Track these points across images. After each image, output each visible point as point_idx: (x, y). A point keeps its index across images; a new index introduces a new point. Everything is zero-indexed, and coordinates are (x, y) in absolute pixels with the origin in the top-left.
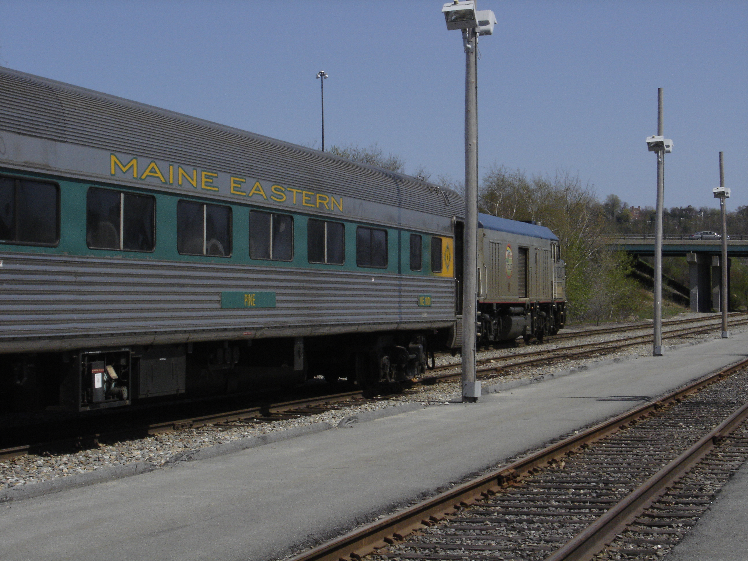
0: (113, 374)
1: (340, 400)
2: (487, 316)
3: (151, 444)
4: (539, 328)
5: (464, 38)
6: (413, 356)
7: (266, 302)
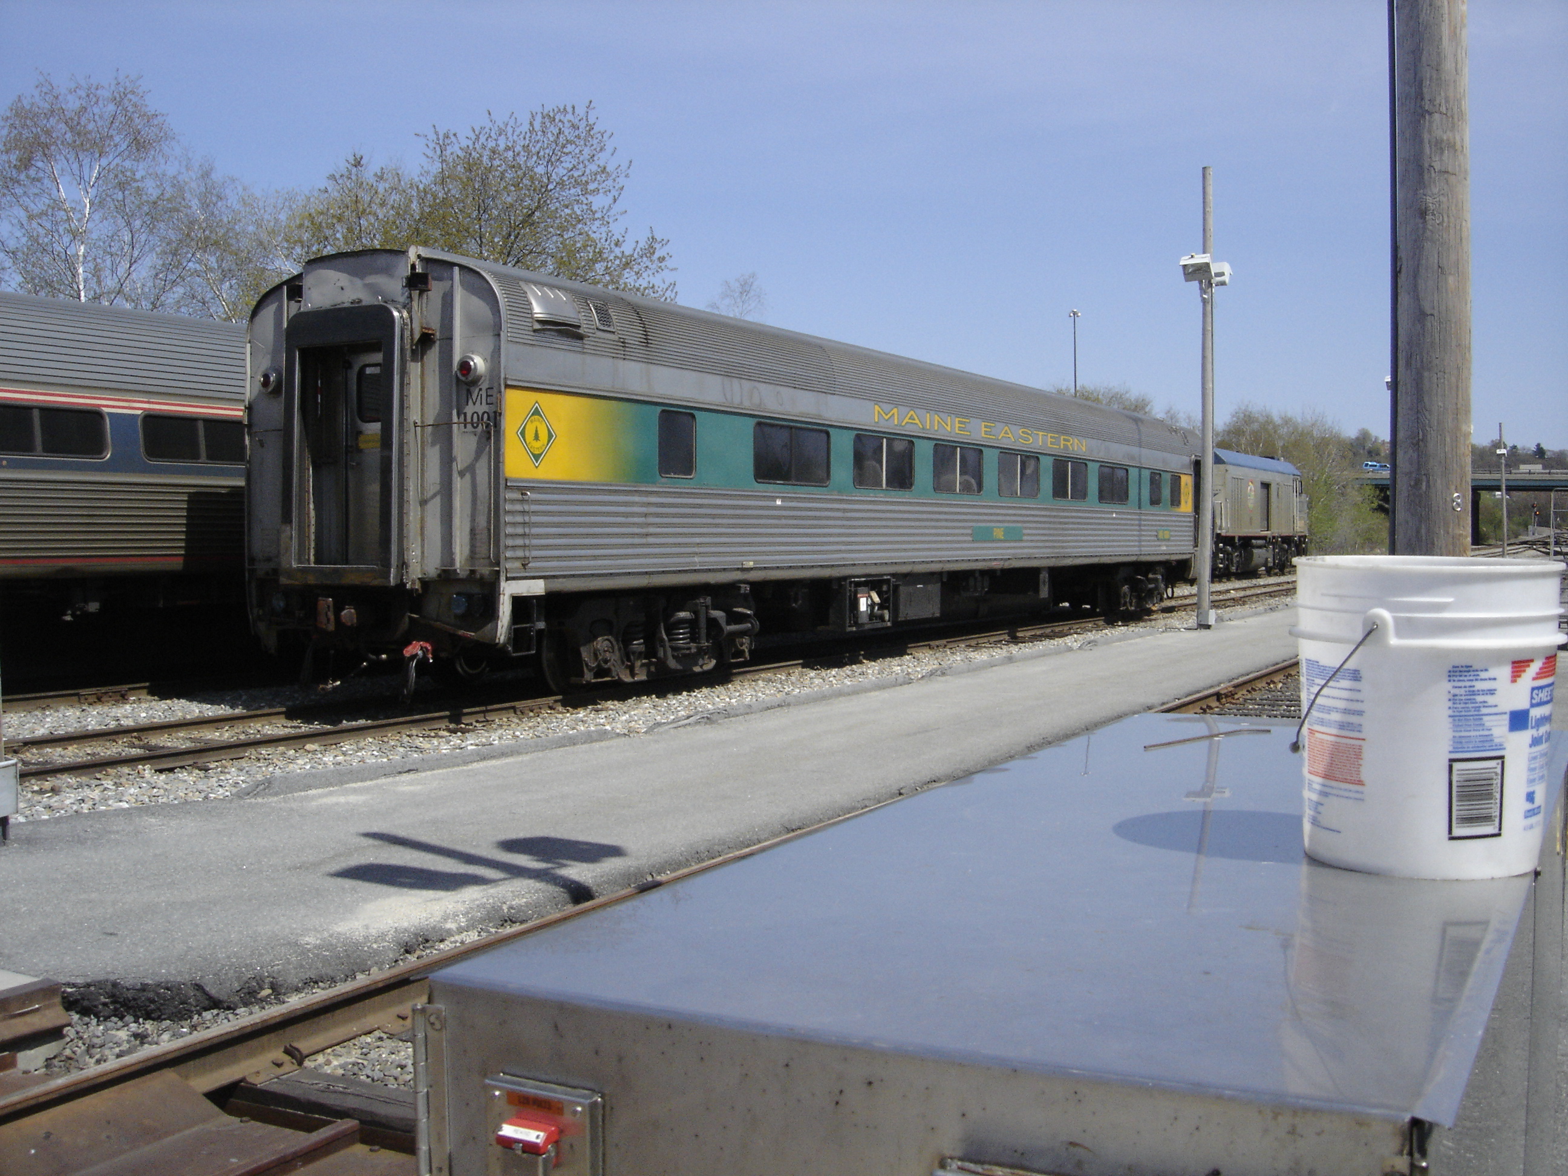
0: (877, 599)
1: (1083, 625)
2: (1229, 548)
3: (909, 661)
4: (1280, 560)
5: (1201, 288)
6: (1151, 586)
7: (1014, 536)
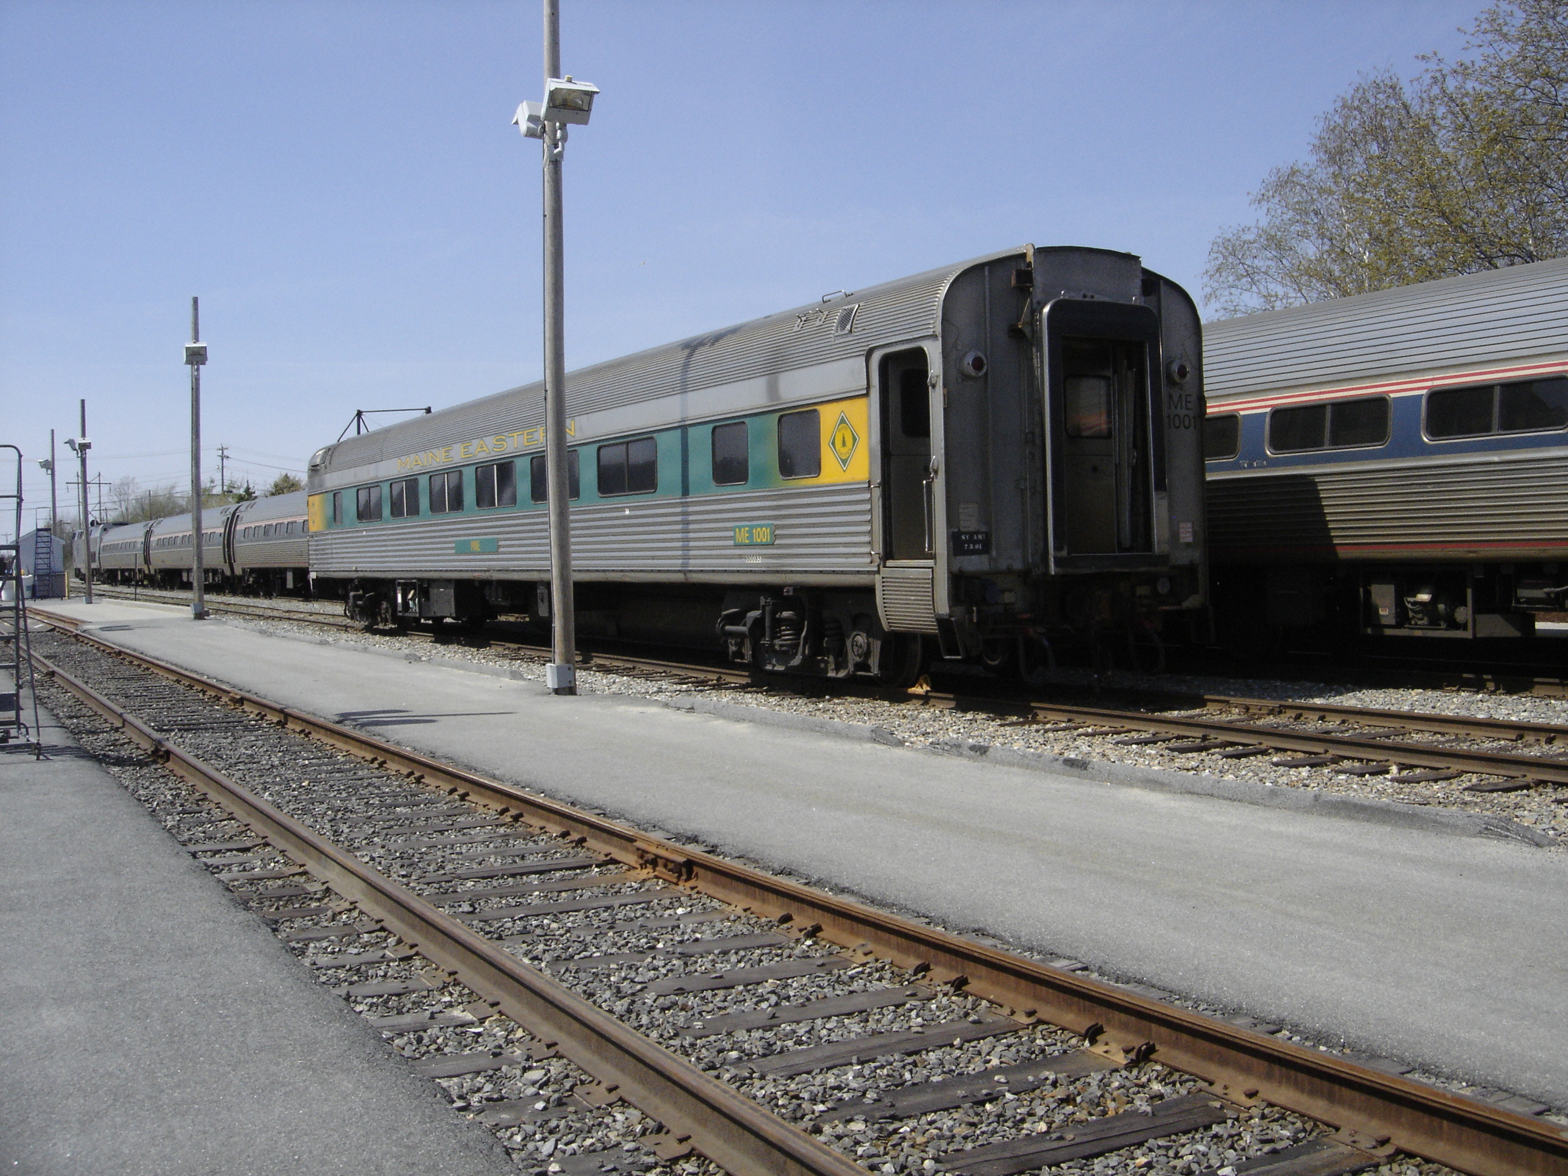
7: (492, 547)
